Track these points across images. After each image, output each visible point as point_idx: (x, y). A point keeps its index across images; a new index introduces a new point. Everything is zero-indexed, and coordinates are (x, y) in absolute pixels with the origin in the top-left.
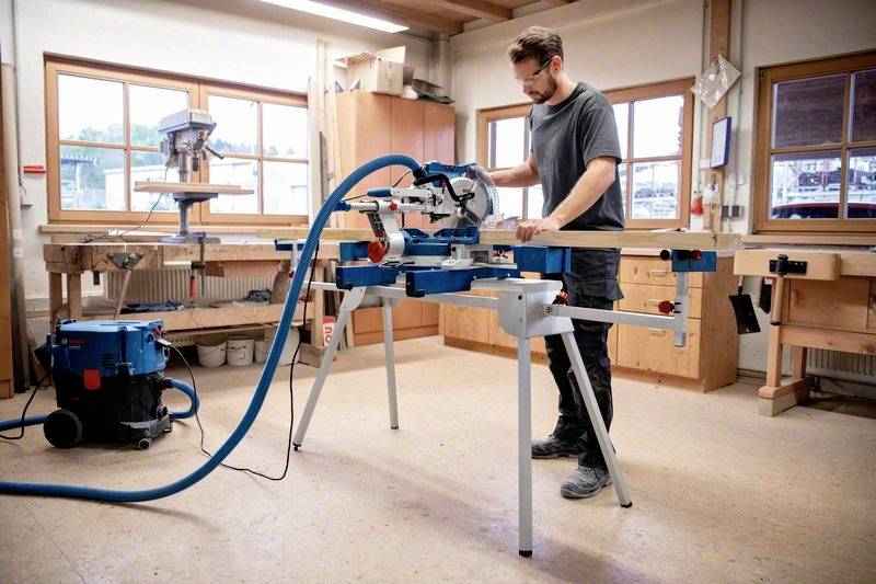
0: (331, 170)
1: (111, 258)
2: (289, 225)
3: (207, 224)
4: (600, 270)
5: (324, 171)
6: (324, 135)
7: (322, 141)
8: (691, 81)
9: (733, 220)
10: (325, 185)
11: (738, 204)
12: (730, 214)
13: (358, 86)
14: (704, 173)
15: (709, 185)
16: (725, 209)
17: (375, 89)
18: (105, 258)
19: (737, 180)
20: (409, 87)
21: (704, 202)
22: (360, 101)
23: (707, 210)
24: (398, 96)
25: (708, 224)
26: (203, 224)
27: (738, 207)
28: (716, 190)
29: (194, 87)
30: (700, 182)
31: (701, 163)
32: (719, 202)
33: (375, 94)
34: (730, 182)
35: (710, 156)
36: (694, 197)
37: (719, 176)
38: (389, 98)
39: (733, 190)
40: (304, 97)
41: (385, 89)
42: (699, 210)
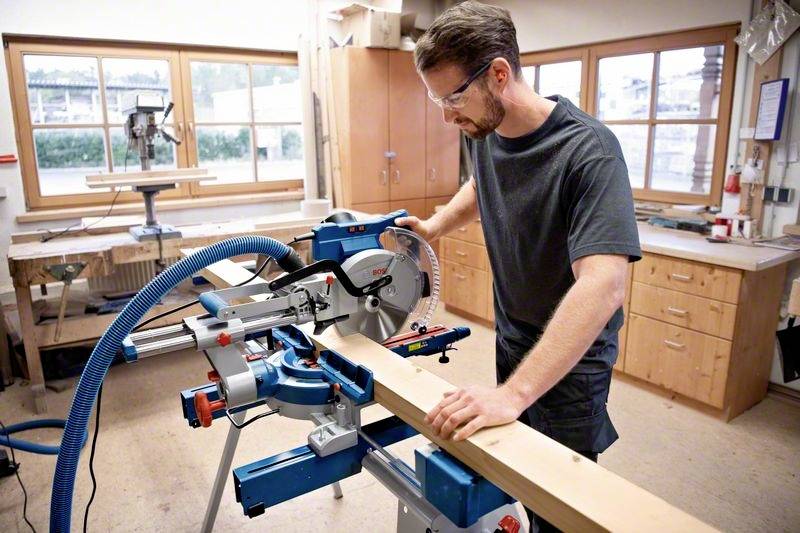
0: (325, 133)
1: (49, 271)
2: (286, 190)
3: (198, 196)
4: (582, 406)
5: (319, 133)
6: (318, 96)
7: (316, 102)
8: (736, 28)
9: (778, 205)
10: (320, 150)
11: (787, 186)
12: (776, 197)
13: (350, 42)
14: (744, 145)
15: (751, 161)
16: (769, 191)
17: (369, 44)
18: (42, 272)
19: (788, 156)
20: (408, 38)
21: (742, 180)
22: (353, 57)
23: (745, 191)
24: (396, 50)
25: (745, 208)
26: (194, 197)
27: (787, 191)
28: (760, 167)
29: (174, 55)
30: (739, 155)
31: (741, 132)
32: (762, 182)
33: (369, 49)
34: (779, 158)
35: (754, 123)
36: (729, 172)
37: (765, 150)
38: (385, 53)
39: (780, 169)
40: (294, 55)
41: (381, 44)
42: (736, 189)
